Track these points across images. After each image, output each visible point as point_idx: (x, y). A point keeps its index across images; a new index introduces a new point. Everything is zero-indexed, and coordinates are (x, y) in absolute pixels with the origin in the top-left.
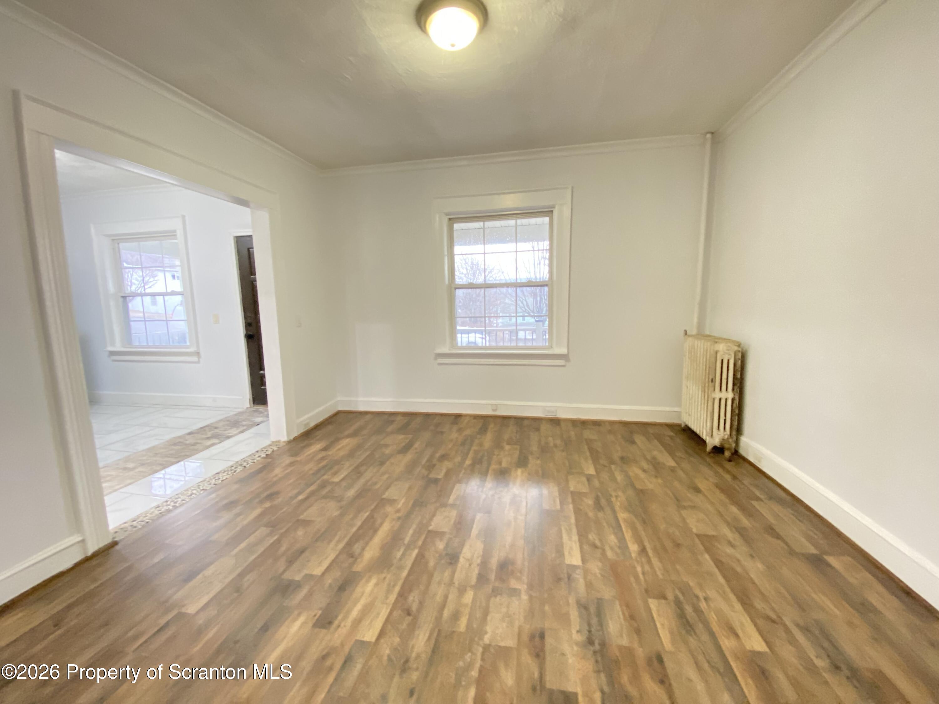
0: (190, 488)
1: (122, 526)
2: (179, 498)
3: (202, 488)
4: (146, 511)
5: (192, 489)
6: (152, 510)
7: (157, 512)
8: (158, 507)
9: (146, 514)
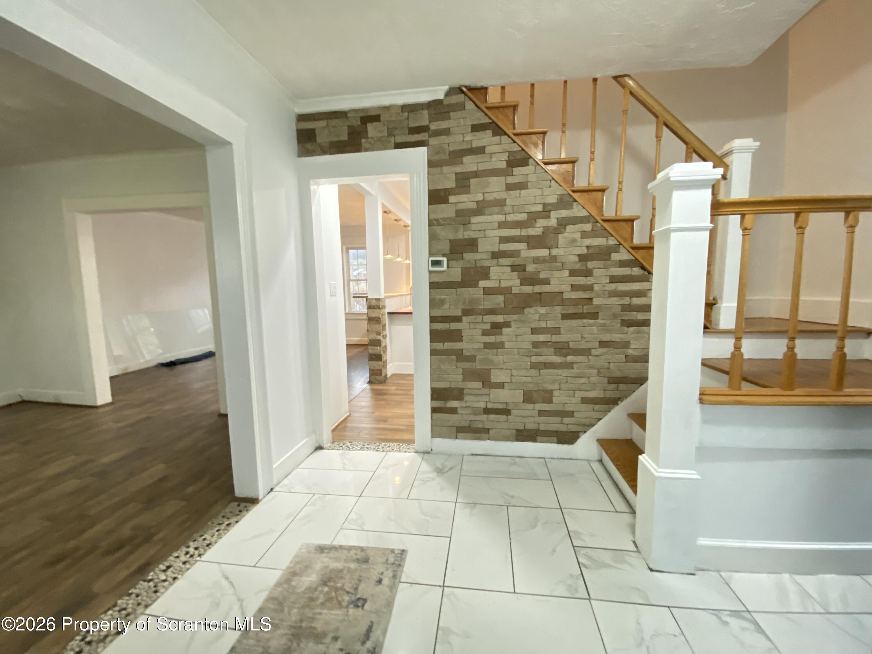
0: (171, 584)
1: (239, 517)
2: (184, 563)
3: (152, 584)
4: (221, 538)
5: (166, 584)
6: (214, 538)
7: (206, 536)
8: (208, 545)
9: (220, 534)
